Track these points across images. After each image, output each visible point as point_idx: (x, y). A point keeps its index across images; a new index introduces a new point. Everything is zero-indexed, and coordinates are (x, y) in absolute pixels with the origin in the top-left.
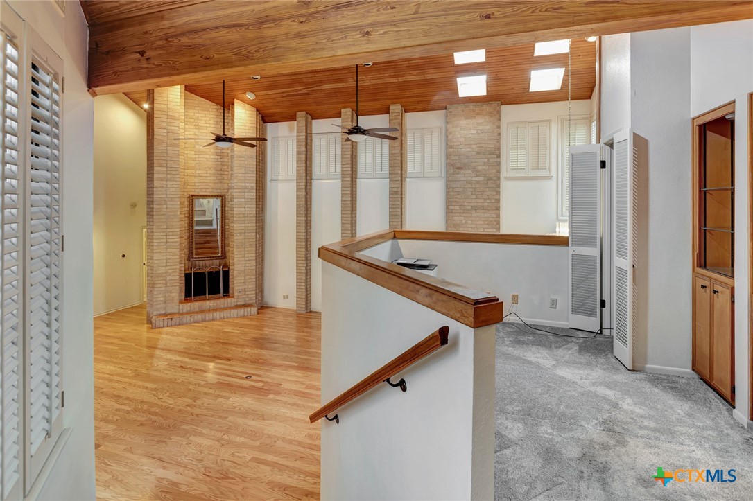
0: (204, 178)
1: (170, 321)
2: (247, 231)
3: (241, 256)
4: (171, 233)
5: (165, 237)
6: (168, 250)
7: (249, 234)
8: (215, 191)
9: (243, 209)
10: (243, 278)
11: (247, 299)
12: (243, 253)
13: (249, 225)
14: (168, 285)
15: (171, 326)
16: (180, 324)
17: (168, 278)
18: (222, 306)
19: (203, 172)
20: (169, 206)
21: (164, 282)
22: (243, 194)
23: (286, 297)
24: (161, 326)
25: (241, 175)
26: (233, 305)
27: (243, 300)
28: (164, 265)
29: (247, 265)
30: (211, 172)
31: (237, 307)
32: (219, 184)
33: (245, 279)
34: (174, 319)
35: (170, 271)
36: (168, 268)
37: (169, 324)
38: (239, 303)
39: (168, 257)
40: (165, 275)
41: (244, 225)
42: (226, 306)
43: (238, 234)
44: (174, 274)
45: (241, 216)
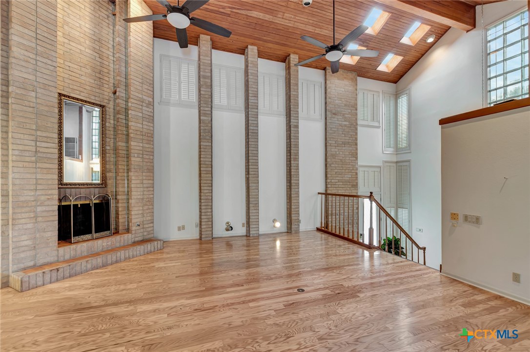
0: (78, 76)
1: (54, 274)
2: (145, 153)
3: (138, 181)
4: (45, 139)
5: (33, 143)
6: (39, 165)
7: (147, 157)
8: (93, 98)
9: (141, 126)
10: (141, 209)
11: (145, 234)
12: (141, 178)
13: (147, 146)
14: (40, 219)
15: (57, 280)
16: (70, 276)
17: (39, 209)
18: (118, 245)
19: (76, 67)
20: (39, 95)
21: (32, 215)
22: (140, 107)
23: (181, 228)
24: (40, 283)
25: (138, 83)
26: (130, 242)
27: (141, 234)
28: (33, 187)
29: (145, 193)
30: (87, 71)
31: (135, 243)
32: (98, 91)
33: (143, 210)
34: (61, 270)
35: (43, 198)
36: (38, 193)
37: (54, 278)
38: (137, 239)
39: (39, 176)
40: (34, 204)
41: (141, 145)
42: (122, 244)
43: (136, 155)
44: (49, 203)
45: (139, 133)
